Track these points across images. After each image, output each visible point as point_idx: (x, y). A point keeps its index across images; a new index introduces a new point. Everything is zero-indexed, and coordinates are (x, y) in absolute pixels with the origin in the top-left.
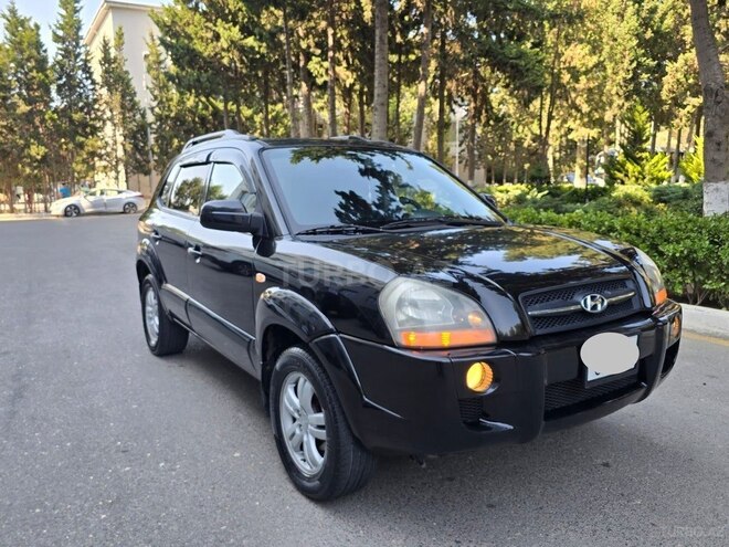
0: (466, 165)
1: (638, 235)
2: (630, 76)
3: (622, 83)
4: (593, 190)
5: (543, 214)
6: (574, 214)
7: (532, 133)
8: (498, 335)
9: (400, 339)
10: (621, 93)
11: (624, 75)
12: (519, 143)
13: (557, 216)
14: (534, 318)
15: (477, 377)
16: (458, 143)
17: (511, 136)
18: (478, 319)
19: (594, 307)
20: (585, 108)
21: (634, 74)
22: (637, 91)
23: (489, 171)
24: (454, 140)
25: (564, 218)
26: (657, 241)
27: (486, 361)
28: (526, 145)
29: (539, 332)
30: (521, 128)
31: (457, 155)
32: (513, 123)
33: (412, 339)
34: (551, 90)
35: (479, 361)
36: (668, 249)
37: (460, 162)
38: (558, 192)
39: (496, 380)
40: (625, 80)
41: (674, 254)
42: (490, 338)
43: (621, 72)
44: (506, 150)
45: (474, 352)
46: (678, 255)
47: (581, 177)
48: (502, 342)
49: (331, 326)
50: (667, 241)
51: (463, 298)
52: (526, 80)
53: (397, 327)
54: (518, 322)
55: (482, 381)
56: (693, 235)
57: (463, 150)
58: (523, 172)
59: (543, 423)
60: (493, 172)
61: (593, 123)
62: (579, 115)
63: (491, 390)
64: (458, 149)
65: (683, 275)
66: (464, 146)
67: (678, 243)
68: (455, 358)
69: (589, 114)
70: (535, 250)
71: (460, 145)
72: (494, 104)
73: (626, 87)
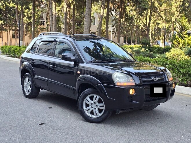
0: (115, 35)
1: (174, 66)
2: (181, 4)
3: (178, 7)
4: (166, 48)
5: (146, 58)
6: (155, 59)
7: (143, 23)
8: (136, 84)
9: (117, 84)
10: (178, 10)
11: (179, 3)
12: (137, 27)
13: (150, 59)
14: (143, 81)
15: (132, 92)
16: (112, 26)
17: (135, 24)
18: (132, 81)
19: (155, 80)
20: (164, 17)
21: (183, 3)
22: (184, 10)
23: (125, 38)
24: (111, 24)
25: (153, 60)
26: (179, 68)
27: (133, 88)
28: (140, 28)
29: (144, 84)
30: (138, 21)
31: (112, 31)
32: (135, 19)
33: (119, 84)
34: (151, 8)
35: (132, 88)
36: (182, 70)
37: (113, 34)
38: (153, 49)
39: (135, 92)
40: (180, 6)
41: (183, 72)
42: (134, 84)
43: (178, 2)
44: (132, 29)
45: (131, 87)
46: (184, 72)
47: (162, 43)
48: (136, 85)
49: (100, 82)
50: (182, 68)
51: (129, 76)
52: (141, 5)
53: (116, 82)
54: (140, 82)
55: (133, 93)
56: (189, 66)
57: (114, 29)
58: (139, 39)
59: (144, 103)
60: (127, 38)
61: (167, 21)
62: (161, 19)
63: (135, 94)
64: (112, 28)
65: (187, 78)
66: (114, 27)
67: (185, 68)
68: (128, 87)
69: (165, 19)
70: (143, 68)
71: (113, 26)
72: (128, 11)
73: (180, 8)
